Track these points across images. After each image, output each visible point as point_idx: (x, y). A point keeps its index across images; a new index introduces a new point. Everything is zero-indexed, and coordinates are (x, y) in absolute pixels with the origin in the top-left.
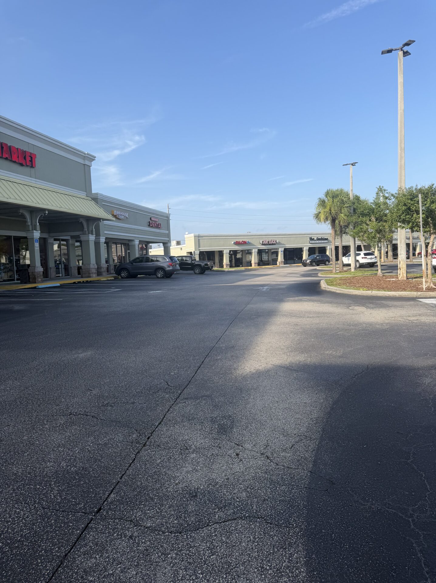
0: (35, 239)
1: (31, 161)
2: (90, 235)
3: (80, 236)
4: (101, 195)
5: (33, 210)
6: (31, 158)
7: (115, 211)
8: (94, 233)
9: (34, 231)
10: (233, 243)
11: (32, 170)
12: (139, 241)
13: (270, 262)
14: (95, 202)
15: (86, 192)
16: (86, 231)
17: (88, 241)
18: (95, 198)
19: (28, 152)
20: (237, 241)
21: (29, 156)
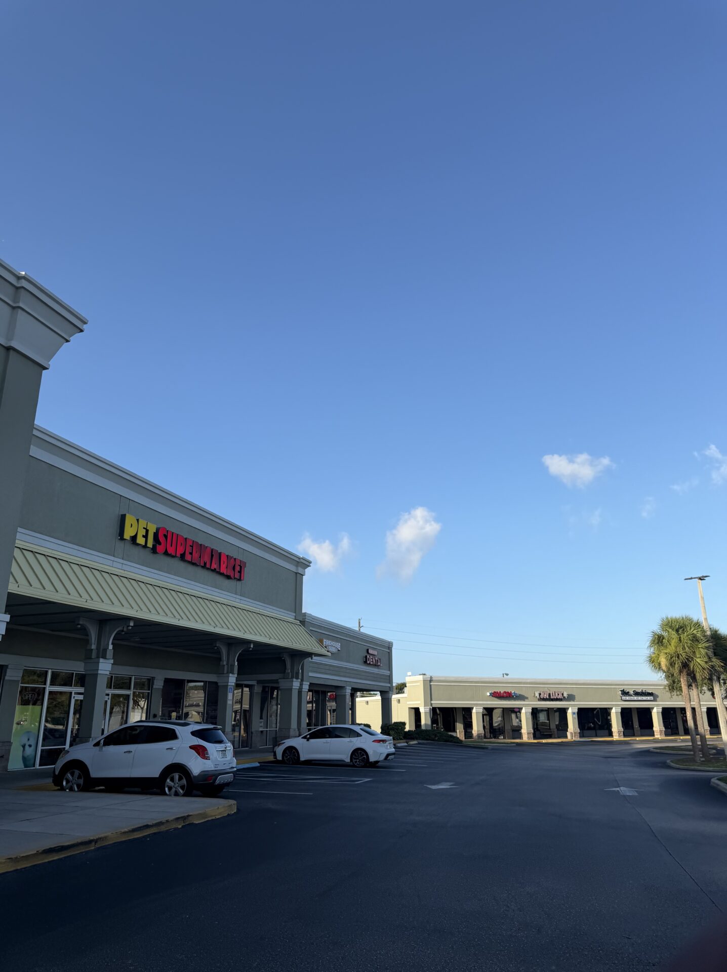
0: (229, 687)
1: (240, 572)
2: (294, 680)
3: (279, 680)
4: (310, 616)
5: (232, 642)
6: (241, 567)
7: (325, 640)
8: (300, 677)
9: (231, 675)
10: (488, 694)
11: (238, 583)
12: (351, 688)
13: (554, 732)
14: (304, 627)
15: (295, 613)
16: (290, 674)
17: (291, 689)
18: (304, 621)
19: (238, 559)
20: (495, 692)
21: (239, 565)
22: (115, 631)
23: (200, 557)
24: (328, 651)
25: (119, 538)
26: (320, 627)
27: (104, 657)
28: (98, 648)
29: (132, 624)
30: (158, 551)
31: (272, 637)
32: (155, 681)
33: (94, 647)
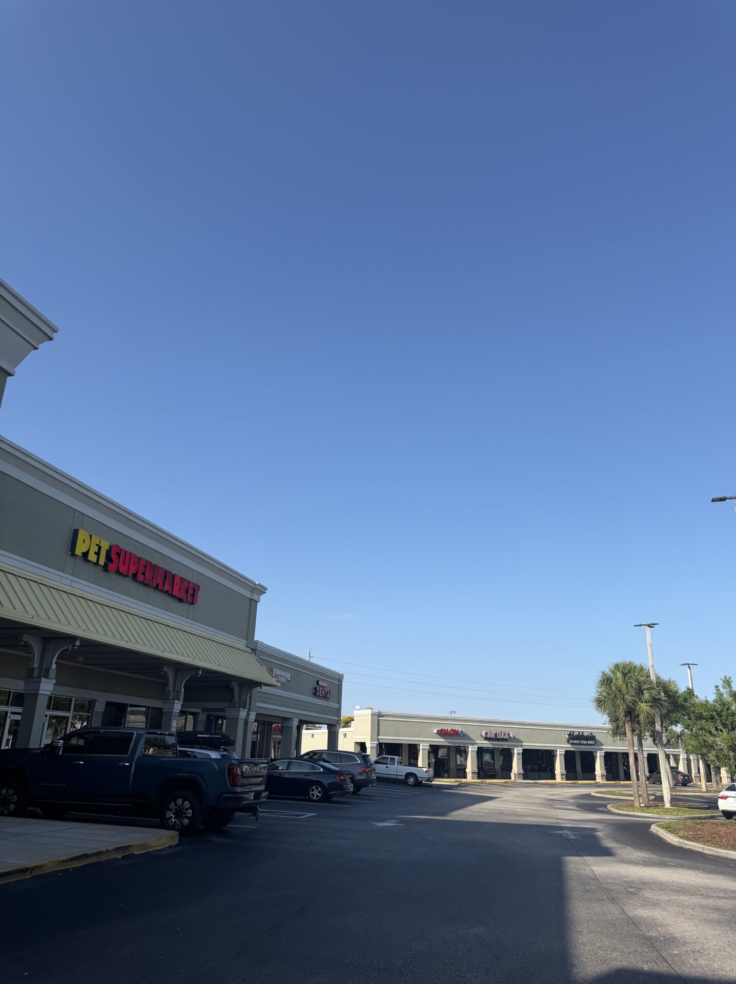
0: (173, 714)
1: (193, 595)
2: (241, 709)
3: (226, 709)
4: (262, 644)
5: (180, 667)
6: (194, 590)
7: (275, 670)
8: (247, 707)
9: (176, 701)
10: (436, 732)
11: (191, 607)
12: (298, 720)
13: (498, 772)
14: (255, 655)
15: (247, 640)
16: (237, 703)
17: (236, 719)
18: (255, 649)
19: (192, 582)
20: (442, 729)
21: (193, 589)
22: (59, 649)
23: (153, 578)
24: (278, 681)
25: (70, 553)
26: (270, 656)
27: (47, 677)
28: (40, 667)
29: (78, 644)
30: (109, 570)
31: (222, 665)
32: (96, 703)
33: (36, 665)
